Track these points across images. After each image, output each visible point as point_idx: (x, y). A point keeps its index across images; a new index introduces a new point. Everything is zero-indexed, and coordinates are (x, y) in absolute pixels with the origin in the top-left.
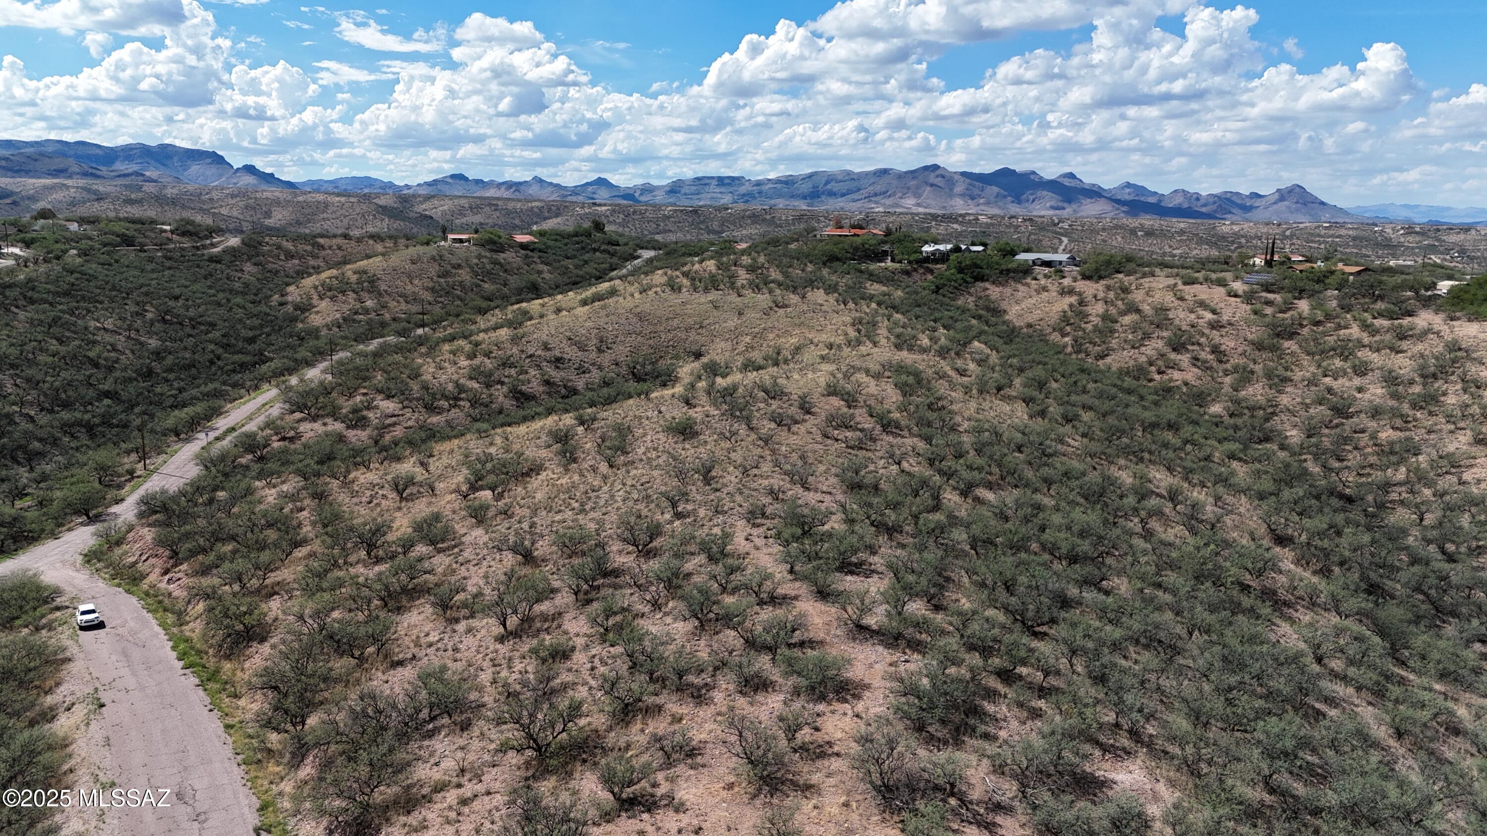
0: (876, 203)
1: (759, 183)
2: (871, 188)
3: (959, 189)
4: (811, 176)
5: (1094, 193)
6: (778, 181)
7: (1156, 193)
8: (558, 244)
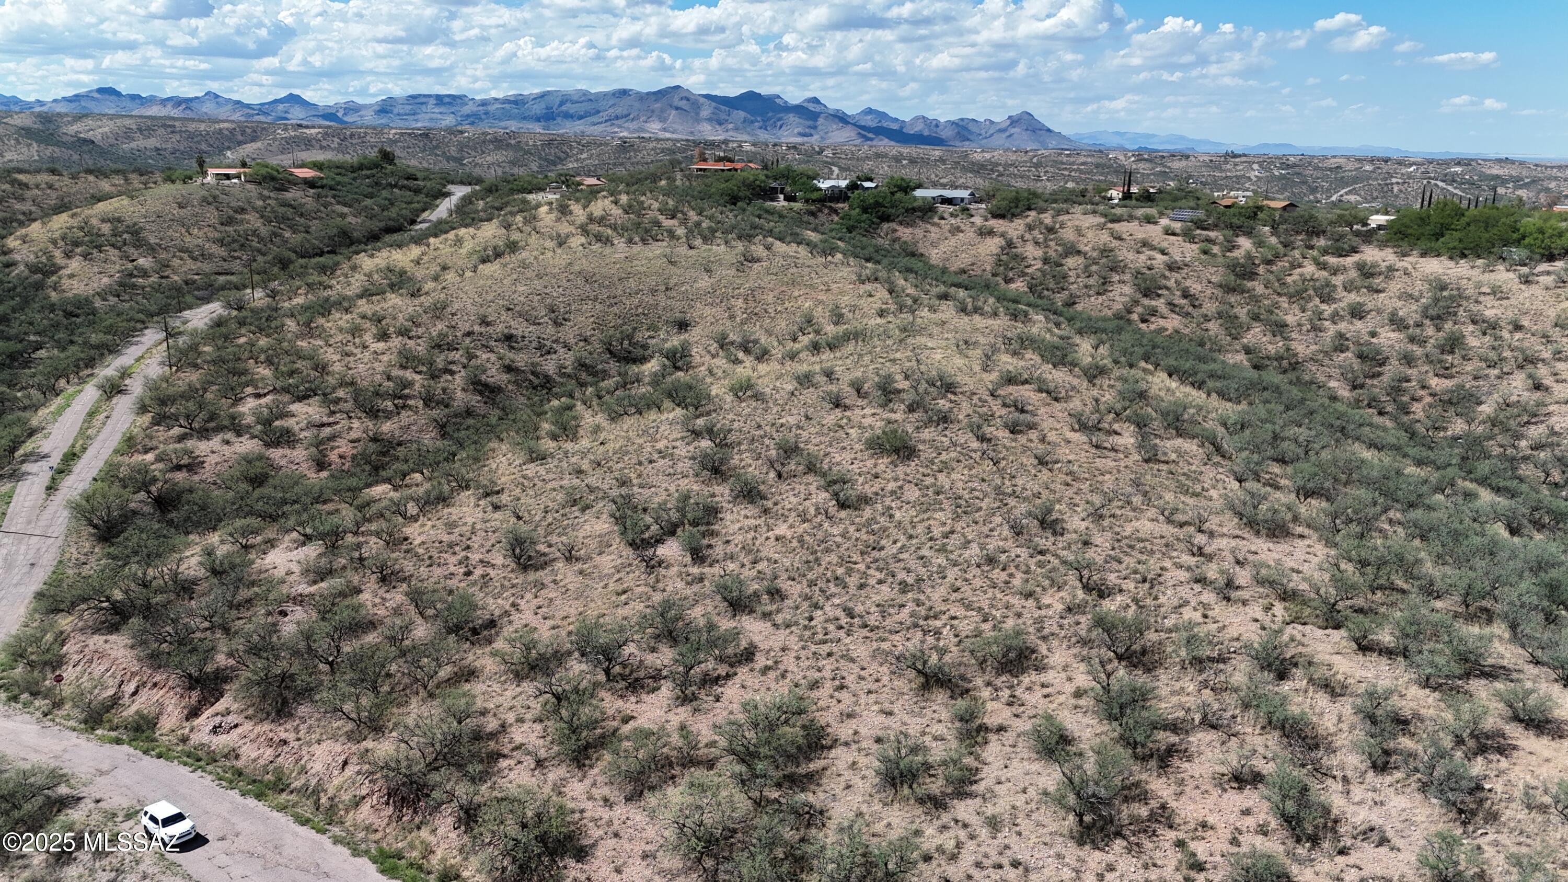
0: (620, 127)
1: (484, 103)
2: (611, 111)
3: (705, 113)
4: (543, 95)
5: (841, 118)
6: (506, 101)
7: (897, 120)
8: (346, 179)
